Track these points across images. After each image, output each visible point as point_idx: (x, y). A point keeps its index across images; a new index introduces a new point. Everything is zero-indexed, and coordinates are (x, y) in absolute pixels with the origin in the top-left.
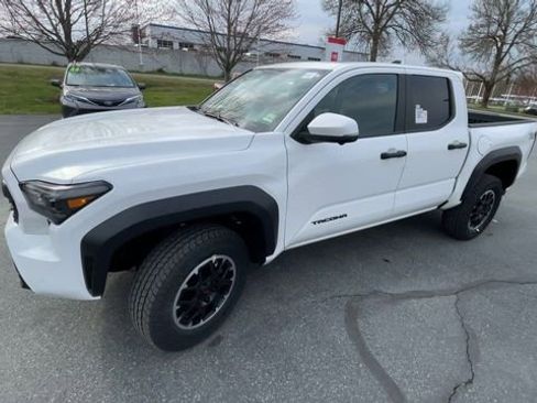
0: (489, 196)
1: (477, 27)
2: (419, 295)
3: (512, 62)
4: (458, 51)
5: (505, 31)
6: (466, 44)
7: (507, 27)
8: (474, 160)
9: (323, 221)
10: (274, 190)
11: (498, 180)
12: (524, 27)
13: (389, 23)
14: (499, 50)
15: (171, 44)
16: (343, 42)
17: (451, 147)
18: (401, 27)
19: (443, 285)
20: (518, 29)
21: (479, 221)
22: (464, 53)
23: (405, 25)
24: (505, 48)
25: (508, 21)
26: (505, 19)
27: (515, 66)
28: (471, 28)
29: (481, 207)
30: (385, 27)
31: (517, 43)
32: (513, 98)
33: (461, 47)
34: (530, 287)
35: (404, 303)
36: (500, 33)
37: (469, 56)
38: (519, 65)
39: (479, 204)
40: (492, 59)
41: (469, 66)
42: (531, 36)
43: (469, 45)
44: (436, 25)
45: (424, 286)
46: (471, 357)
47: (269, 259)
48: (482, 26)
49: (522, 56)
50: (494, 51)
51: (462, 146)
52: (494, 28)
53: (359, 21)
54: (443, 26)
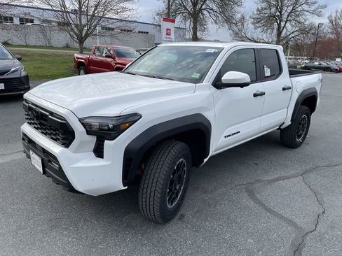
0: (304, 118)
1: (262, 9)
2: (283, 178)
3: (288, 33)
4: (251, 26)
5: (280, 12)
6: (257, 21)
7: (282, 9)
8: (295, 96)
9: (229, 136)
10: (209, 115)
11: (307, 108)
12: (293, 9)
13: (203, 7)
14: (279, 25)
15: (11, 19)
16: (173, 21)
17: (284, 89)
18: (212, 10)
19: (293, 172)
20: (289, 11)
21: (301, 135)
22: (256, 28)
23: (215, 8)
24: (283, 24)
25: (282, 6)
26: (280, 4)
27: (290, 36)
28: (258, 10)
29: (301, 126)
30: (201, 9)
31: (290, 21)
32: (290, 59)
33: (253, 23)
34: (337, 167)
35: (276, 183)
36: (278, 13)
37: (259, 30)
38: (293, 35)
39: (300, 124)
40: (275, 31)
41: (260, 37)
42: (298, 16)
43: (259, 22)
44: (236, 8)
45: (283, 174)
46: (320, 203)
47: (205, 160)
48: (266, 9)
49: (294, 30)
50: (276, 26)
51: (289, 88)
52: (273, 10)
53: (180, 5)
54: (240, 9)
